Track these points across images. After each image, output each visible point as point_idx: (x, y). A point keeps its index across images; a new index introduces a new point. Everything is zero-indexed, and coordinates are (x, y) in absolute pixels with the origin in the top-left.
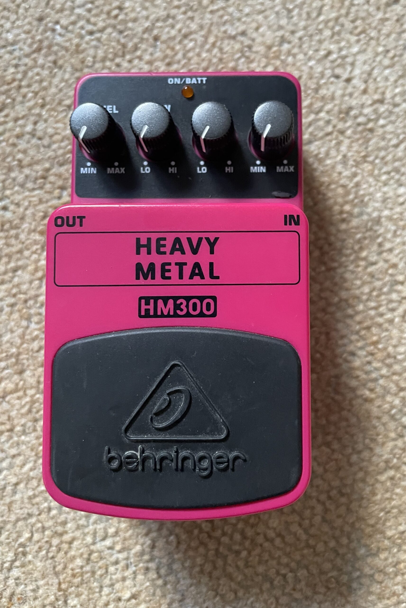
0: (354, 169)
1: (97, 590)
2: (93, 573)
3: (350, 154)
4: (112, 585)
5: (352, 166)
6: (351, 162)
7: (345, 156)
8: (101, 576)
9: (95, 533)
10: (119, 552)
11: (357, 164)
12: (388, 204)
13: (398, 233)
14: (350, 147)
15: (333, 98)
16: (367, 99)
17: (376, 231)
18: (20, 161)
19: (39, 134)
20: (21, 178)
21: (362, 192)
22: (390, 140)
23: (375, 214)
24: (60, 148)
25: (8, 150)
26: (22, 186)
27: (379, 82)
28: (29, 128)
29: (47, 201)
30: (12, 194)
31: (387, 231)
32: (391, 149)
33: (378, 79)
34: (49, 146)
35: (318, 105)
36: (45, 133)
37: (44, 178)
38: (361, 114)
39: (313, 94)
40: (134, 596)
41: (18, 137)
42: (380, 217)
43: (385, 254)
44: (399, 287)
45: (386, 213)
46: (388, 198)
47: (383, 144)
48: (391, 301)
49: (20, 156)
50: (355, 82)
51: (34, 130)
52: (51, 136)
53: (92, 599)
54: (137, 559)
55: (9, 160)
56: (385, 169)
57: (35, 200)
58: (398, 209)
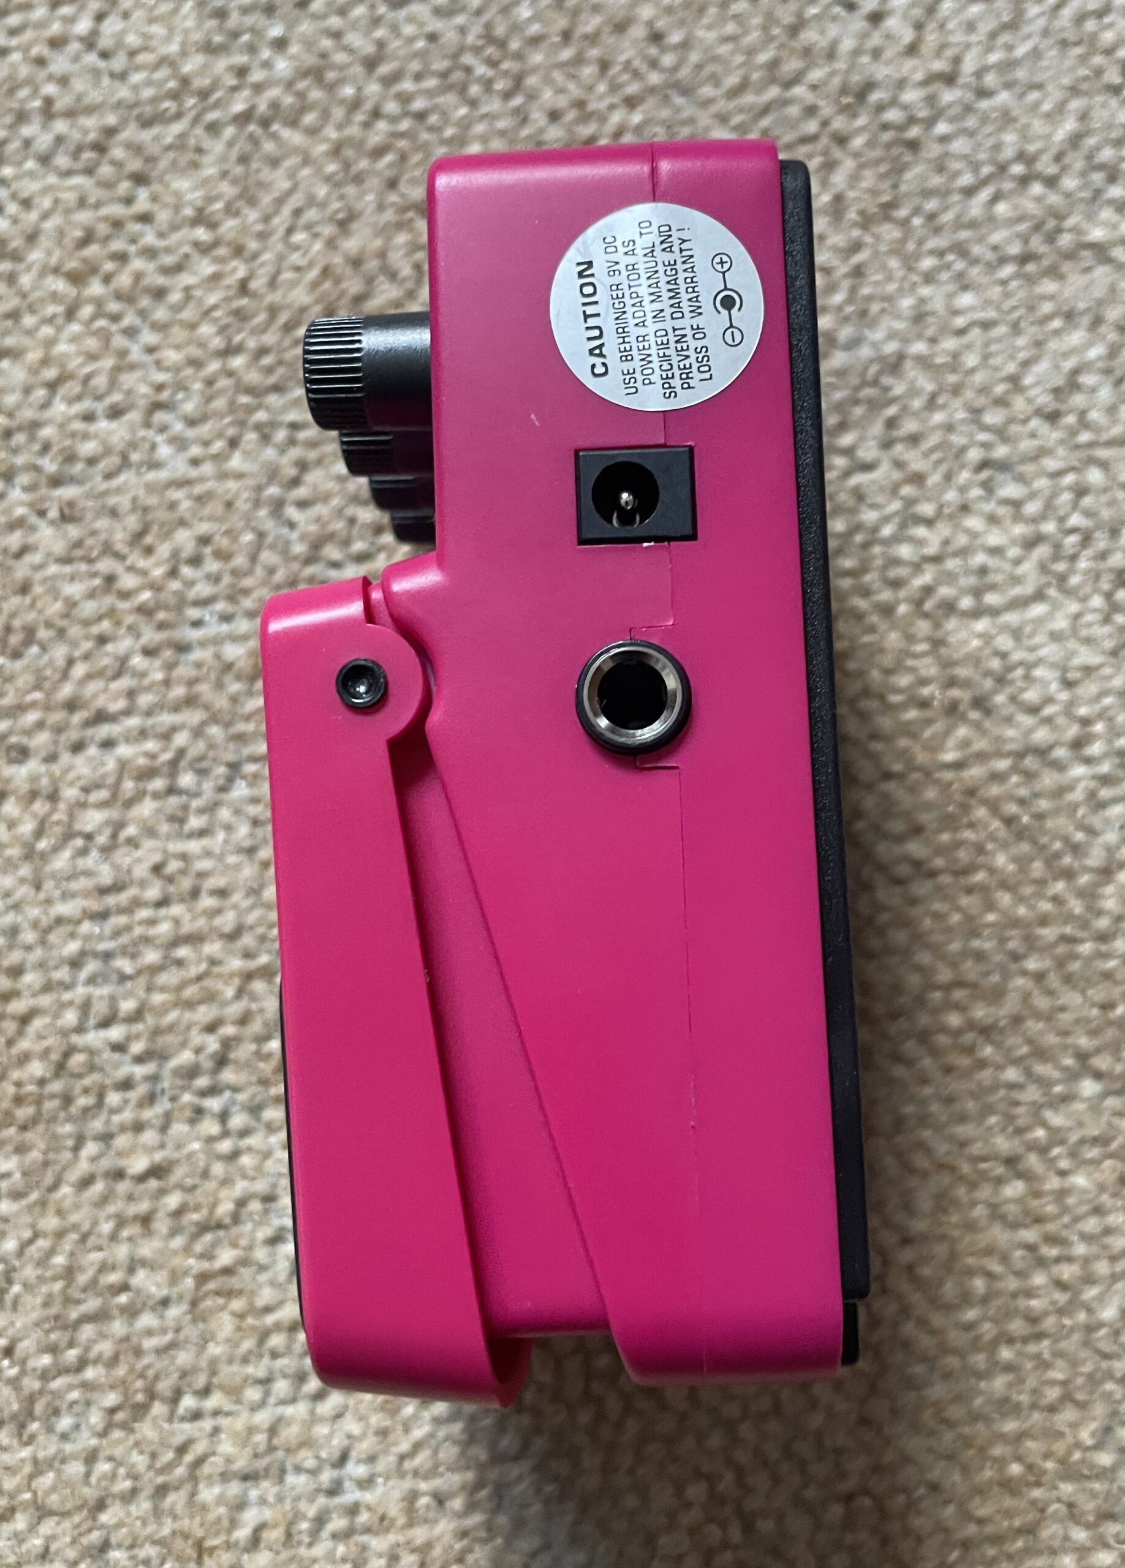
0: (856, 233)
1: (70, 1143)
2: (67, 1100)
3: (851, 194)
4: (106, 1138)
5: (855, 224)
6: (852, 215)
7: (838, 199)
8: (86, 1110)
9: (85, 1007)
10: (139, 1060)
11: (866, 221)
12: (926, 327)
13: (941, 401)
14: (854, 179)
15: (831, 54)
16: (914, 70)
17: (887, 389)
18: (48, 101)
19: (104, 42)
20: (44, 141)
21: (866, 291)
22: (957, 174)
23: (891, 348)
24: (149, 83)
25: (24, 71)
26: (45, 160)
27: (951, 32)
28: (83, 26)
29: (97, 206)
30: (17, 177)
31: (913, 392)
32: (956, 197)
33: (951, 25)
34: (122, 76)
35: (792, 65)
36: (119, 44)
37: (100, 148)
38: (893, 102)
39: (784, 38)
40: (157, 1171)
41: (57, 43)
42: (901, 357)
43: (899, 448)
44: (921, 531)
45: (919, 347)
46: (927, 314)
47: (936, 181)
48: (896, 562)
49: (50, 89)
50: (891, 23)
51: (94, 33)
52: (132, 54)
53: (55, 1162)
54: (179, 1082)
55: (23, 93)
56: (932, 243)
57: (70, 197)
58: (950, 344)
